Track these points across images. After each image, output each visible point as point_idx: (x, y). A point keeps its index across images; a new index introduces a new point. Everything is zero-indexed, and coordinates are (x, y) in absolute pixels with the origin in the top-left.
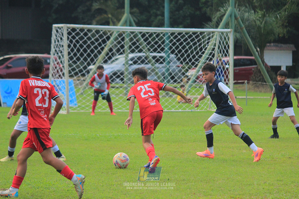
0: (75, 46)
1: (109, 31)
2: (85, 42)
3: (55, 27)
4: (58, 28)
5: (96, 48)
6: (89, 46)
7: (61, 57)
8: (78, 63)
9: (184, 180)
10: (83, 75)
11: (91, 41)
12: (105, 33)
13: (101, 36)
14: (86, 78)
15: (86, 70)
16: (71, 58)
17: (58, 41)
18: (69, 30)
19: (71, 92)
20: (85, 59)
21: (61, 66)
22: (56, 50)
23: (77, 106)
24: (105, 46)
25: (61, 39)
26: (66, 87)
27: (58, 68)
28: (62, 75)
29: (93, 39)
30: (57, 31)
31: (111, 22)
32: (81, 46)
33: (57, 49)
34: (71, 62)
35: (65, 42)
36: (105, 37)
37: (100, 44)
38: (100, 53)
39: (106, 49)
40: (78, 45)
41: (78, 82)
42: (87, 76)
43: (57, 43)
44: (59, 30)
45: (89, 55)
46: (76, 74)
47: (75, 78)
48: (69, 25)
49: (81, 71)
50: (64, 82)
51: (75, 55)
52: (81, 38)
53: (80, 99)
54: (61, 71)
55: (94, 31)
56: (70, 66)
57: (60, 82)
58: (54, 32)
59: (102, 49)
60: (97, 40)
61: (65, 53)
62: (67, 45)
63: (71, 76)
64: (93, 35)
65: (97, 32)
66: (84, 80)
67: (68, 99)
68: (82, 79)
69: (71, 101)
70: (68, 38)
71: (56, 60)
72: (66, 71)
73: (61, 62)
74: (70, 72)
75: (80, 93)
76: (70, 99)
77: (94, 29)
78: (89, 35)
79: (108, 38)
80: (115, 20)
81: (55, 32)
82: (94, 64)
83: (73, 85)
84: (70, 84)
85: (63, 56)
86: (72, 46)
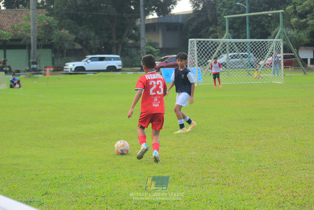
0: (201, 50)
1: (218, 42)
2: (206, 48)
3: (190, 41)
4: (192, 41)
5: (211, 51)
6: (208, 50)
7: (194, 56)
8: (203, 59)
9: (259, 119)
10: (205, 65)
11: (209, 47)
12: (216, 43)
13: (214, 45)
14: (207, 67)
15: (207, 62)
16: (199, 57)
18: (198, 42)
19: (199, 75)
20: (206, 57)
21: (194, 61)
23: (202, 82)
25: (193, 46)
26: (196, 72)
27: (192, 62)
28: (194, 65)
29: (210, 46)
30: (191, 43)
31: (219, 37)
32: (204, 50)
33: (192, 52)
34: (199, 58)
35: (196, 48)
36: (216, 45)
37: (213, 49)
38: (213, 53)
39: (217, 51)
40: (202, 50)
41: (203, 69)
42: (207, 66)
43: (191, 49)
45: (208, 55)
46: (202, 65)
47: (201, 67)
48: (197, 39)
49: (204, 63)
50: (195, 69)
51: (201, 55)
52: (204, 46)
53: (204, 78)
54: (194, 63)
55: (210, 42)
56: (198, 60)
57: (193, 69)
59: (215, 51)
60: (212, 47)
61: (196, 54)
62: (197, 50)
63: (199, 66)
64: (210, 44)
65: (212, 42)
66: (206, 68)
67: (197, 78)
68: (205, 67)
69: (199, 79)
70: (197, 46)
71: (191, 58)
72: (196, 63)
73: (194, 59)
74: (198, 64)
75: (204, 74)
76: (199, 78)
78: (208, 44)
79: (218, 45)
80: (221, 36)
81: (190, 43)
82: (211, 59)
83: (200, 70)
84: (198, 70)
85: (194, 55)
86: (199, 50)
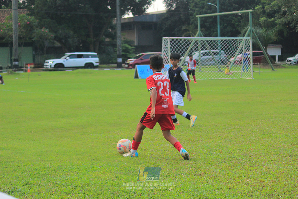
0: (174, 48)
1: (191, 40)
2: (179, 46)
3: (164, 39)
4: (166, 39)
5: (184, 48)
6: (180, 48)
7: (167, 53)
9: (229, 113)
11: (182, 45)
12: (188, 41)
13: (186, 43)
17: (166, 46)
18: (171, 40)
22: (164, 50)
24: (189, 47)
25: (167, 44)
27: (166, 59)
28: (168, 62)
31: (191, 36)
32: (177, 48)
35: (169, 46)
36: (188, 43)
37: (186, 47)
38: (186, 51)
39: (189, 49)
44: (166, 40)
48: (170, 38)
52: (177, 44)
57: (167, 66)
58: (163, 41)
59: (187, 49)
60: (184, 44)
61: (169, 51)
64: (183, 42)
65: (185, 40)
70: (170, 44)
71: (165, 55)
73: (167, 56)
77: (183, 39)
78: (181, 42)
79: (190, 43)
80: (193, 35)
82: (183, 56)
86: (172, 47)
